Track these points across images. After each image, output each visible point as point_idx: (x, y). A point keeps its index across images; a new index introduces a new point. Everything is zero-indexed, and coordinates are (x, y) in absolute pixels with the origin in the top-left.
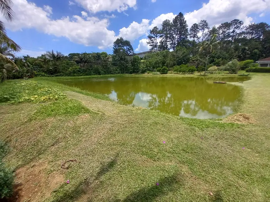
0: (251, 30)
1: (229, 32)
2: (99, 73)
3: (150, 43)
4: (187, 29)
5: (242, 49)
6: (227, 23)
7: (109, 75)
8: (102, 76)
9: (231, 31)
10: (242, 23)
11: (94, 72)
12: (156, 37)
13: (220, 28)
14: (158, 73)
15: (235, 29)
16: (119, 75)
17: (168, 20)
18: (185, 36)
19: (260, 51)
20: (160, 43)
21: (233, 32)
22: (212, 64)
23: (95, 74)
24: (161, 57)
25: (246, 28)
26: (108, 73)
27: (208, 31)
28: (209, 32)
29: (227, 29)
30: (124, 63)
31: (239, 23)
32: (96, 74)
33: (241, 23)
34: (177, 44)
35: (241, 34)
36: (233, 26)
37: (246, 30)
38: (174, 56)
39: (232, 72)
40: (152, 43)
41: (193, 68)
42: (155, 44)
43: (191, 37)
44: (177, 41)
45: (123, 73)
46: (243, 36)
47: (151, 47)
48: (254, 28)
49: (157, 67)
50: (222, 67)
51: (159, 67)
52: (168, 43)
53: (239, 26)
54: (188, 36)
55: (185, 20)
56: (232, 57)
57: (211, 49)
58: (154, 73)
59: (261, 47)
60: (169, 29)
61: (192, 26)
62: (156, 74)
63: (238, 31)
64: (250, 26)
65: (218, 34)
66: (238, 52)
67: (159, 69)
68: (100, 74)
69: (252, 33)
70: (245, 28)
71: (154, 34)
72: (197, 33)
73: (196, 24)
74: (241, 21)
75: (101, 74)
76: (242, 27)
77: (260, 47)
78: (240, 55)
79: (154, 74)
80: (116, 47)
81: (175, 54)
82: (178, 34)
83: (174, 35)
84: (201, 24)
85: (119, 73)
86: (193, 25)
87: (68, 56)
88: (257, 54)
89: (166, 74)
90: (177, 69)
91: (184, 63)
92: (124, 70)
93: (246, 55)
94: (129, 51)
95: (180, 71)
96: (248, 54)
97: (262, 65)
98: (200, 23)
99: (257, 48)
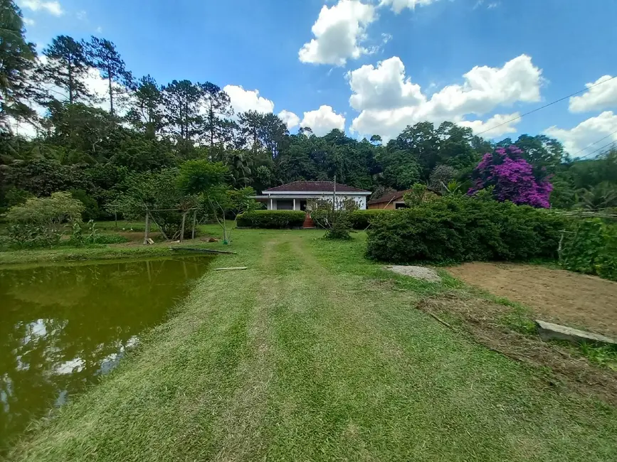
96: (247, 175)
97: (279, 203)
99: (266, 164)
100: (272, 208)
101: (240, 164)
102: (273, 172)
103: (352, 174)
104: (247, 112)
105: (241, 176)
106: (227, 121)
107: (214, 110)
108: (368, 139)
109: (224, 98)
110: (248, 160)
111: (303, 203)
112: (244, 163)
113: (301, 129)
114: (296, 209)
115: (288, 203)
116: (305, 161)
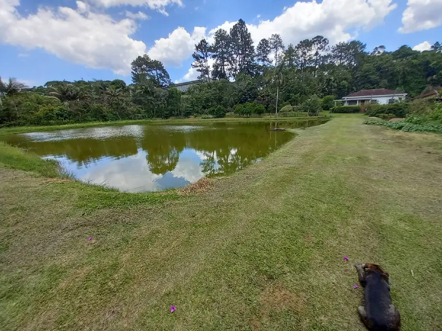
0: (339, 52)
1: (310, 54)
2: (104, 118)
3: (197, 67)
4: (253, 47)
5: (327, 80)
6: (308, 40)
7: (124, 122)
8: (109, 122)
9: (313, 52)
10: (327, 41)
11: (92, 117)
12: (207, 56)
13: (298, 47)
14: (211, 116)
15: (318, 51)
16: (144, 120)
17: (224, 31)
18: (250, 58)
19: (350, 83)
20: (213, 66)
21: (317, 54)
22: (287, 102)
23: (95, 120)
24: (214, 90)
25: (333, 49)
26: (123, 118)
27: (283, 52)
28: (285, 53)
29: (308, 50)
30: (151, 100)
31: (323, 41)
32: (98, 120)
33: (325, 41)
34: (239, 71)
35: (325, 57)
36: (316, 45)
37: (333, 52)
38: (234, 88)
39: (312, 114)
40: (200, 66)
41: (260, 108)
42: (205, 69)
43: (259, 59)
44: (239, 65)
45: (151, 117)
46: (329, 61)
47: (200, 74)
48: (342, 49)
49: (209, 107)
50: (300, 106)
51: (212, 106)
52: (225, 67)
53: (323, 45)
54: (255, 58)
55: (248, 32)
56: (314, 92)
57: (281, 79)
58: (203, 116)
59: (351, 77)
60: (225, 46)
61: (260, 43)
62: (207, 118)
63: (322, 53)
64: (337, 46)
65: (297, 55)
66: (322, 85)
67: (212, 109)
68: (106, 120)
69: (340, 57)
70: (331, 50)
71: (202, 52)
72: (267, 54)
73: (265, 39)
74: (326, 39)
75: (108, 120)
76: (326, 47)
77: (349, 76)
78: (325, 88)
79: (205, 118)
80: (136, 71)
81: (236, 86)
82: (240, 54)
83: (235, 56)
84: (272, 41)
85: (144, 117)
86: (261, 41)
87: (45, 85)
88: (345, 88)
89: (223, 117)
90: (239, 110)
91: (249, 99)
92: (153, 112)
93: (331, 88)
94: (162, 80)
95: (243, 113)
96: (335, 87)
97: (350, 102)
98: (271, 39)
99: (345, 79)
100: (346, 105)
101: (331, 83)
103: (410, 78)
104: (338, 44)
110: (336, 79)
111: (363, 101)
112: (334, 82)
113: (376, 48)
114: (358, 104)
115: (355, 102)
116: (373, 74)
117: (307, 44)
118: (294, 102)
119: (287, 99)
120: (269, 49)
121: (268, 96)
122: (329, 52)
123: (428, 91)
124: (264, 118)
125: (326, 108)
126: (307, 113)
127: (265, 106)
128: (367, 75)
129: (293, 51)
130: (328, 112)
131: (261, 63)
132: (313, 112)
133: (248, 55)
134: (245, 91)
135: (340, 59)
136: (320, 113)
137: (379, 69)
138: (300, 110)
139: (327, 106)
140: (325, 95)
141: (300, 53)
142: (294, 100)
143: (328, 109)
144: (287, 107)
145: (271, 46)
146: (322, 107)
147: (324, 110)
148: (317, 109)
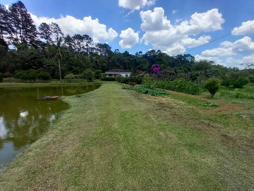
0: (99, 48)
1: (83, 44)
4: (35, 26)
5: (95, 61)
6: (80, 35)
9: (85, 44)
13: (74, 38)
22: (71, 72)
25: (96, 45)
27: (63, 37)
28: (64, 39)
29: (81, 42)
36: (86, 40)
37: (96, 47)
41: (45, 74)
43: (42, 37)
46: (94, 51)
48: (101, 46)
50: (80, 75)
52: (4, 35)
55: (28, 13)
56: (89, 67)
59: (107, 62)
61: (41, 25)
63: (90, 46)
65: (74, 43)
66: (93, 64)
72: (49, 35)
74: (91, 38)
76: (92, 43)
78: (95, 66)
84: (52, 27)
86: (43, 24)
88: (106, 67)
90: (20, 75)
91: (33, 67)
98: (51, 25)
99: (105, 62)
100: (108, 76)
101: (98, 63)
102: (107, 65)
103: (130, 66)
104: (98, 43)
105: (98, 66)
106: (92, 48)
107: (88, 44)
108: (138, 53)
109: (91, 40)
110: (100, 62)
111: (115, 75)
112: (99, 63)
113: (116, 50)
114: (113, 77)
115: (112, 75)
116: (117, 62)
117: (79, 37)
118: (75, 72)
119: (70, 70)
120: (50, 32)
121: (53, 66)
122: (94, 46)
123: (138, 72)
124: (49, 83)
125: (98, 78)
126: (86, 80)
127: (51, 73)
128: (114, 62)
129: (71, 39)
130: (99, 80)
131: (44, 40)
132: (90, 80)
133: (30, 31)
134: (28, 59)
135: (100, 52)
136: (95, 81)
137: (118, 59)
138: (80, 78)
139: (98, 76)
140: (95, 70)
141: (76, 42)
142: (76, 71)
143: (99, 79)
144: (71, 75)
145: (52, 30)
146: (95, 77)
147: (96, 78)
148: (92, 77)
